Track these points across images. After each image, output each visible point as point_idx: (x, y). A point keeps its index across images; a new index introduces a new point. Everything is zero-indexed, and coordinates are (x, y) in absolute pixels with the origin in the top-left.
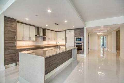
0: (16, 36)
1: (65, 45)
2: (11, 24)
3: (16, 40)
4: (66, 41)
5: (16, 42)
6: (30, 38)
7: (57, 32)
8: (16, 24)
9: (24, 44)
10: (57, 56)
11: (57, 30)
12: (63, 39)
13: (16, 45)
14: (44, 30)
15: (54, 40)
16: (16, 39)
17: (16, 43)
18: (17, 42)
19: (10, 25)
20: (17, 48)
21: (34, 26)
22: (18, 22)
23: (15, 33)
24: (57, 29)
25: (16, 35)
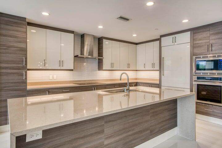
0: (26, 59)
1: (158, 82)
2: (13, 30)
3: (25, 68)
4: (160, 70)
5: (26, 72)
6: (61, 63)
7: (137, 44)
8: (24, 30)
9: (51, 78)
10: (106, 122)
11: (134, 37)
12: (153, 65)
13: (26, 79)
14: (100, 41)
15: (129, 67)
16: (26, 64)
17: (26, 75)
18: (28, 71)
19: (11, 32)
20: (29, 87)
21: (72, 32)
22: (30, 24)
23: (22, 50)
24: (135, 35)
25: (26, 54)
